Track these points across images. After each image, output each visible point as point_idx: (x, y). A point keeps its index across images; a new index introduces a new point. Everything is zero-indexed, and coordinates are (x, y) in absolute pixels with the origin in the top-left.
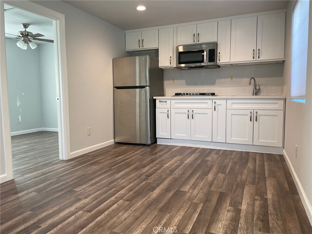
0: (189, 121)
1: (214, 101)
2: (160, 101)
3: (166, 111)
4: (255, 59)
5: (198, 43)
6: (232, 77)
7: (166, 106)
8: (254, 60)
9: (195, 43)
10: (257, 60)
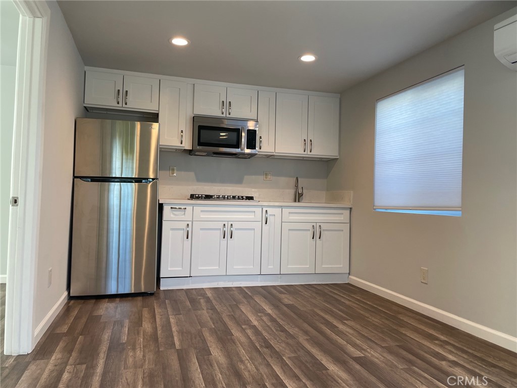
0: (224, 242)
1: (264, 209)
2: (171, 208)
3: (184, 225)
4: (306, 153)
5: (228, 116)
6: (266, 175)
7: (183, 216)
8: (304, 153)
9: (224, 115)
10: (308, 154)
